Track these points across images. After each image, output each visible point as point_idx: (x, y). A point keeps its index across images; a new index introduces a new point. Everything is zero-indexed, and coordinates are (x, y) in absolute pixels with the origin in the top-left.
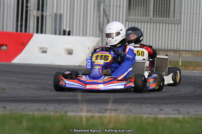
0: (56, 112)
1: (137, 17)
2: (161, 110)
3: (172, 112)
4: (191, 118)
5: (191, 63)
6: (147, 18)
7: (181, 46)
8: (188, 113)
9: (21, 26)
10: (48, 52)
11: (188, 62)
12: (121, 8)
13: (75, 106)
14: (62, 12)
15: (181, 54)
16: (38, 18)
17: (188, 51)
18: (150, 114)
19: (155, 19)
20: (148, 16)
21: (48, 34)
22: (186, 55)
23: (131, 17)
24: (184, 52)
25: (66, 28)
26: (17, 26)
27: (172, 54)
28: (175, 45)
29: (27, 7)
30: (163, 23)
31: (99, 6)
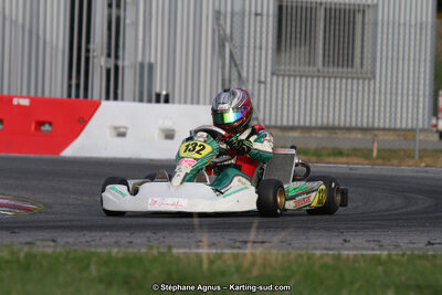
0: (151, 248)
1: (293, 68)
2: (345, 241)
3: (366, 245)
4: (403, 255)
5: (394, 151)
6: (311, 68)
7: (376, 120)
8: (397, 246)
9: (78, 86)
10: (128, 134)
11: (389, 150)
12: (264, 52)
13: (185, 235)
14: (153, 60)
15: (376, 135)
16: (108, 71)
17: (389, 130)
18: (326, 249)
19: (326, 70)
20: (314, 65)
21: (129, 100)
22: (386, 138)
23: (282, 67)
24: (381, 133)
25: (161, 88)
26: (70, 86)
27: (360, 136)
28: (365, 120)
29: (88, 51)
30: (341, 78)
31: (222, 46)
